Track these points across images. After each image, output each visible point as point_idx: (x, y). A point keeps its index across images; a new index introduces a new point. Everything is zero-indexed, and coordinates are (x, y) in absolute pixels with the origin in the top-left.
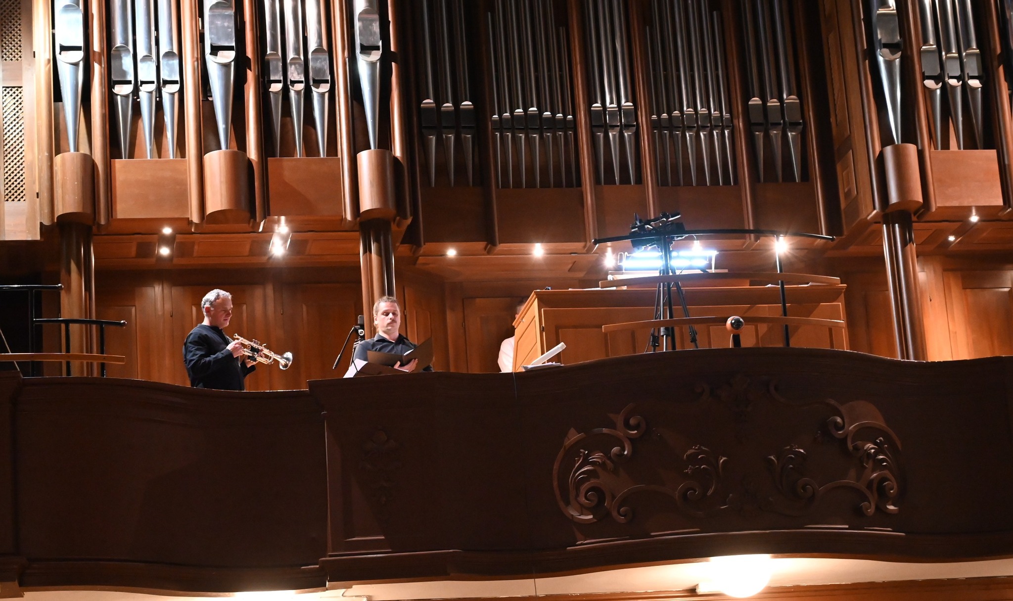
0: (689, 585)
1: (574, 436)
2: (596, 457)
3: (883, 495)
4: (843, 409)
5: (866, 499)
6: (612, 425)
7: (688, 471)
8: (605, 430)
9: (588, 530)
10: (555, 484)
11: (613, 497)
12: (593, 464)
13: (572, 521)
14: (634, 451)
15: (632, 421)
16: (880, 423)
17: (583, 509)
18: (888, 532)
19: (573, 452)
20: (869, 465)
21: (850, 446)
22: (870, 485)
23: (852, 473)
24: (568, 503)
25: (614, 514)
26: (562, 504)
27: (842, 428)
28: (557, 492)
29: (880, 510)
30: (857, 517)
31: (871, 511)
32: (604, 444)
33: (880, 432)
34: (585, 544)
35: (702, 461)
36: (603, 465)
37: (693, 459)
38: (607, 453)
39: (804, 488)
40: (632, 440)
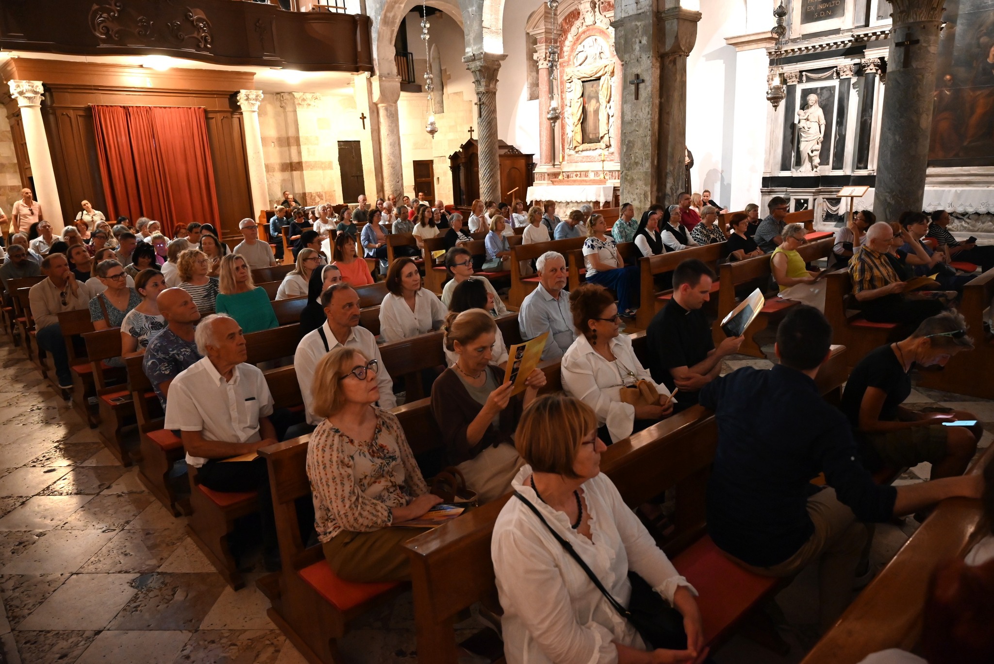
0: (141, 64)
1: (95, 7)
2: (105, 15)
3: (206, 41)
4: (192, 10)
5: (201, 42)
6: (110, 5)
7: (140, 24)
8: (107, 6)
9: (104, 41)
10: (90, 23)
11: (113, 31)
12: (104, 17)
13: (98, 37)
14: (119, 14)
15: (118, 4)
16: (204, 17)
17: (102, 34)
18: (208, 53)
19: (95, 12)
20: (201, 31)
21: (195, 24)
22: (202, 37)
23: (196, 33)
24: (95, 31)
25: (114, 37)
26: (93, 31)
27: (192, 17)
28: (91, 26)
29: (205, 46)
30: (198, 48)
31: (202, 46)
32: (108, 11)
33: (204, 20)
34: (103, 46)
35: (144, 22)
36: (107, 18)
37: (141, 21)
38: (109, 14)
39: (180, 35)
40: (118, 11)
